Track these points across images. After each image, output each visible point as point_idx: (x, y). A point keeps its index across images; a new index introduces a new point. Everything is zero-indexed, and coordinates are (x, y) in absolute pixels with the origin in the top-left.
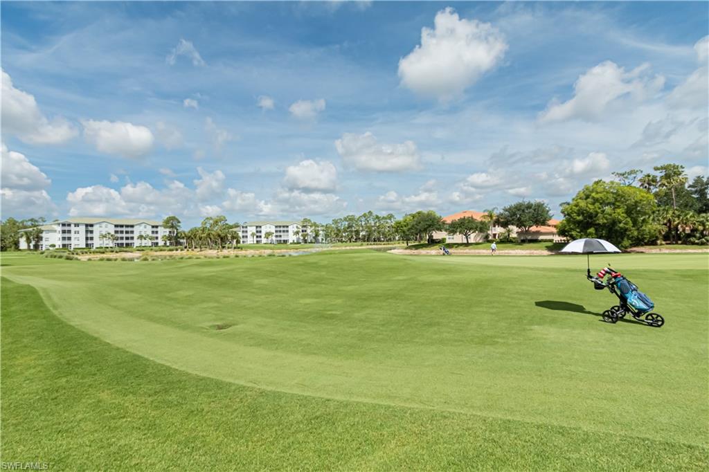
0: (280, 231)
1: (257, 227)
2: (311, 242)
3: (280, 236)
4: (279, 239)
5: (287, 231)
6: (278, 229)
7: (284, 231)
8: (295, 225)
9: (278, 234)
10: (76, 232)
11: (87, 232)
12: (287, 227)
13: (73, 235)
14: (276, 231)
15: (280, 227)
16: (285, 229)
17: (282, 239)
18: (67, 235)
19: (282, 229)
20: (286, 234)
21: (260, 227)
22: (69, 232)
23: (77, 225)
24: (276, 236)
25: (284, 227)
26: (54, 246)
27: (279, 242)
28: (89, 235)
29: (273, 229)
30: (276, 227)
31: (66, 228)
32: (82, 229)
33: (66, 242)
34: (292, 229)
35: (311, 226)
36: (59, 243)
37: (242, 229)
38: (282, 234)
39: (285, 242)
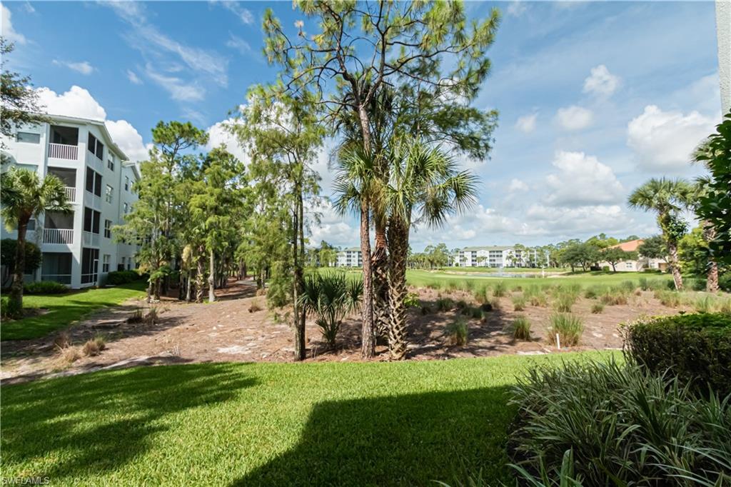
0: (494, 256)
1: (472, 252)
2: (526, 267)
3: (494, 260)
4: (493, 263)
5: (501, 256)
6: (492, 254)
7: (498, 256)
8: (509, 251)
9: (493, 258)
10: (354, 257)
11: (359, 256)
12: (501, 252)
13: (352, 258)
14: (490, 256)
15: (494, 252)
16: (499, 254)
17: (496, 263)
18: (349, 258)
19: (496, 254)
20: (499, 258)
21: (476, 252)
22: (350, 256)
23: (354, 252)
24: (491, 260)
25: (497, 252)
26: (343, 265)
27: (493, 266)
28: (360, 259)
29: (487, 254)
30: (490, 252)
31: (349, 254)
32: (356, 254)
33: (349, 263)
34: (505, 254)
35: (525, 251)
36: (345, 263)
37: (459, 254)
38: (496, 258)
39: (498, 265)
